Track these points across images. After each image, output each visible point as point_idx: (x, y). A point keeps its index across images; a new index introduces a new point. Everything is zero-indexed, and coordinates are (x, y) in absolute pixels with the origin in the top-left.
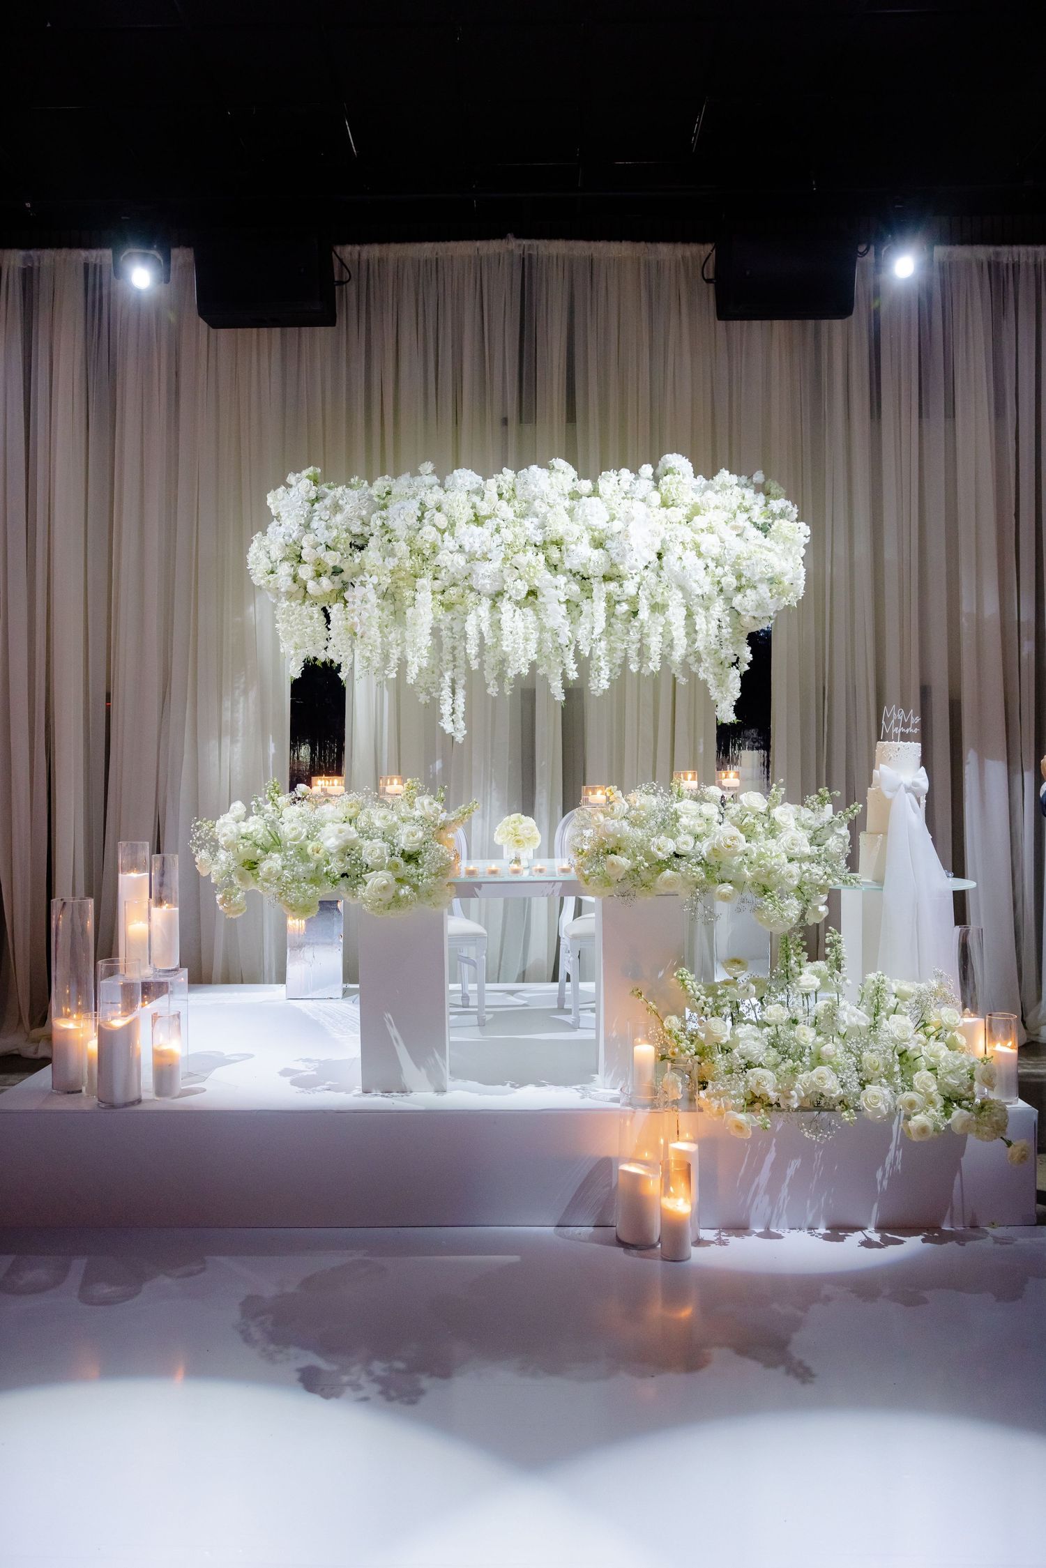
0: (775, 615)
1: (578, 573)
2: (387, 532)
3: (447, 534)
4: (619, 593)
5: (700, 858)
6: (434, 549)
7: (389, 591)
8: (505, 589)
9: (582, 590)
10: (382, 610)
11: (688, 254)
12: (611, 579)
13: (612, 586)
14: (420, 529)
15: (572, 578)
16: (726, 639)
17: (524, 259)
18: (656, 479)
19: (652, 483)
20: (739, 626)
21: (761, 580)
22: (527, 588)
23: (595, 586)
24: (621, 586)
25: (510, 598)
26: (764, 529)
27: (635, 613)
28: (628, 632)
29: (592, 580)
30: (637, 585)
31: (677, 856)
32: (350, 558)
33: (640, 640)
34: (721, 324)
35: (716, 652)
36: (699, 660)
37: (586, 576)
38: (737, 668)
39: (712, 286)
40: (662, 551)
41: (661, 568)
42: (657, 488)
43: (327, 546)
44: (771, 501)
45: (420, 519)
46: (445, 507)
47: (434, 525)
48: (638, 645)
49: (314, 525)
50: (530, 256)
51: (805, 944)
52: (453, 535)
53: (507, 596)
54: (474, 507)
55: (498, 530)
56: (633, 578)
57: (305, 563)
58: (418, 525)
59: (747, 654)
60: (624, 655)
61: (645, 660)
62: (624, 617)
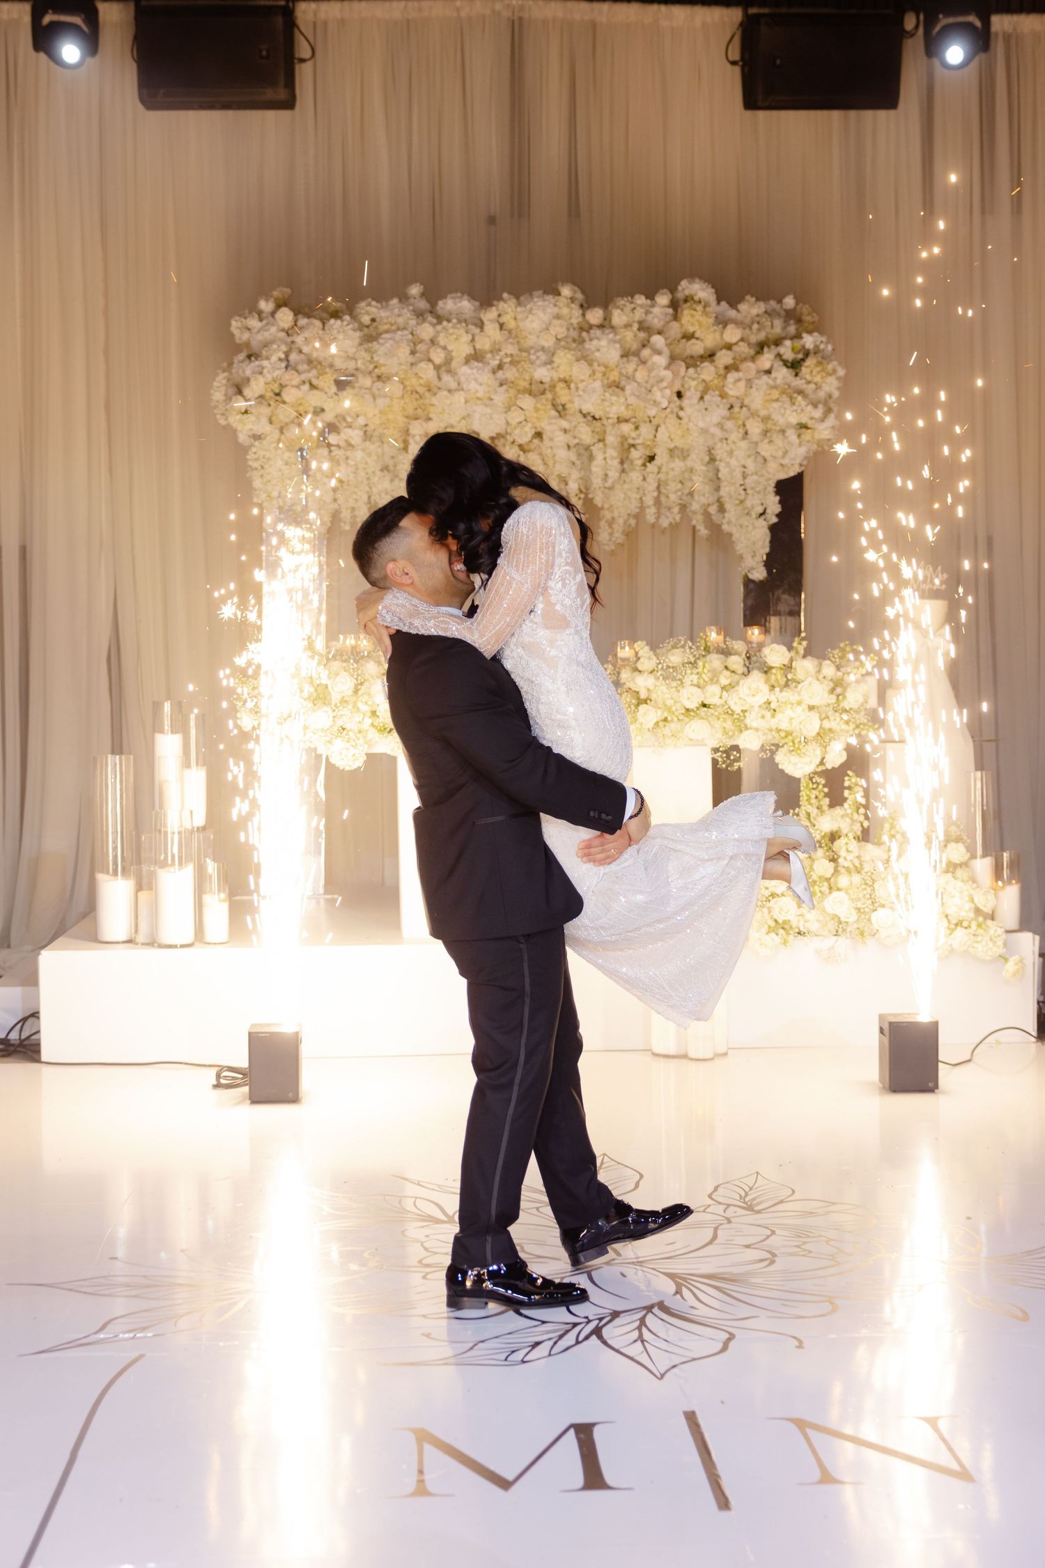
0: (805, 463)
1: (589, 413)
2: (376, 367)
3: (444, 369)
4: (633, 434)
5: (727, 707)
6: (428, 386)
7: (376, 433)
8: (509, 430)
9: (593, 432)
10: (369, 454)
11: (709, 20)
12: (626, 421)
13: (626, 428)
14: (412, 364)
15: (581, 419)
16: (752, 488)
17: (513, 22)
18: (675, 305)
19: (670, 311)
20: (765, 474)
21: (789, 426)
22: (533, 431)
23: (609, 429)
24: (637, 428)
25: (513, 442)
26: (795, 366)
27: (651, 458)
28: (644, 479)
29: (605, 421)
30: (655, 428)
31: (704, 705)
32: (335, 397)
33: (658, 488)
34: (749, 113)
35: (742, 502)
36: (722, 509)
37: (597, 417)
38: (765, 520)
39: (737, 70)
40: (682, 390)
41: (682, 409)
42: (676, 317)
43: (311, 384)
44: (805, 335)
45: (413, 353)
46: (442, 340)
47: (430, 360)
48: (655, 494)
49: (293, 357)
50: (521, 19)
51: (826, 790)
52: (449, 371)
53: (510, 439)
54: (473, 340)
55: (500, 367)
56: (650, 421)
57: (284, 402)
58: (411, 359)
59: (774, 505)
60: (639, 505)
61: (663, 511)
62: (640, 462)
